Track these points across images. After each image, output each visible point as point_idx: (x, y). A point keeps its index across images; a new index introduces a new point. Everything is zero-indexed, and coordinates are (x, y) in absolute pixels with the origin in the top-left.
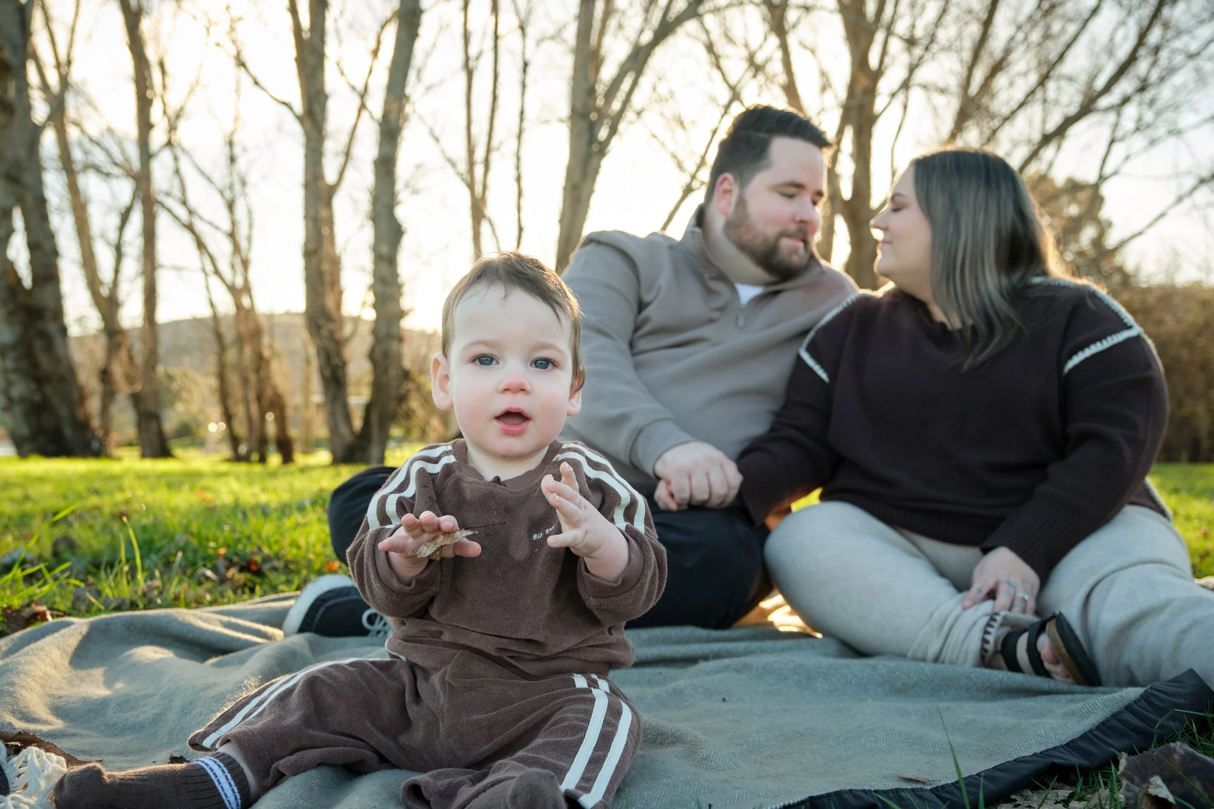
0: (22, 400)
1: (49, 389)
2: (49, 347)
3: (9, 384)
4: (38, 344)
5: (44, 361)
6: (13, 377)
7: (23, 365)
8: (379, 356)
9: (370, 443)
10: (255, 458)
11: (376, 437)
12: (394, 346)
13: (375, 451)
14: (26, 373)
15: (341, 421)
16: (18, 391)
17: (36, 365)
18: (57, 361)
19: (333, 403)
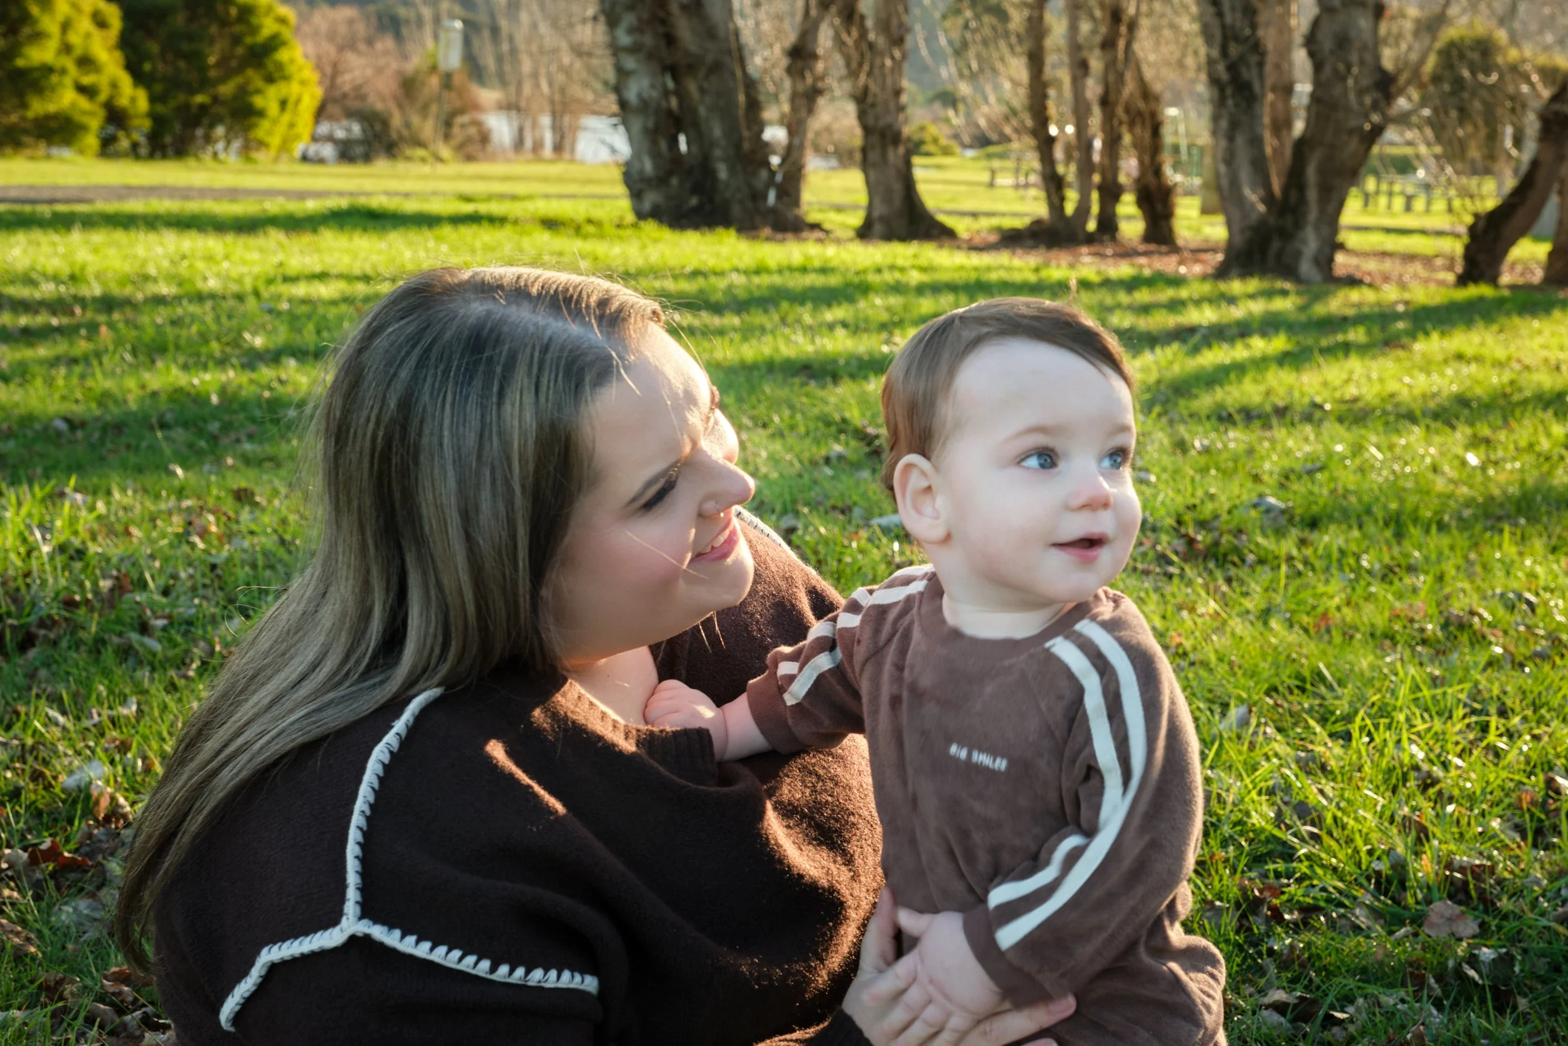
0: (644, 105)
1: (691, 87)
2: (696, 7)
3: (622, 73)
5: (685, 30)
6: (630, 63)
7: (648, 40)
8: (1327, 43)
9: (1299, 225)
10: (1092, 226)
11: (1313, 214)
12: (1364, 22)
13: (1310, 242)
14: (651, 56)
15: (1245, 174)
16: (638, 87)
17: (670, 40)
18: (710, 33)
19: (1231, 138)
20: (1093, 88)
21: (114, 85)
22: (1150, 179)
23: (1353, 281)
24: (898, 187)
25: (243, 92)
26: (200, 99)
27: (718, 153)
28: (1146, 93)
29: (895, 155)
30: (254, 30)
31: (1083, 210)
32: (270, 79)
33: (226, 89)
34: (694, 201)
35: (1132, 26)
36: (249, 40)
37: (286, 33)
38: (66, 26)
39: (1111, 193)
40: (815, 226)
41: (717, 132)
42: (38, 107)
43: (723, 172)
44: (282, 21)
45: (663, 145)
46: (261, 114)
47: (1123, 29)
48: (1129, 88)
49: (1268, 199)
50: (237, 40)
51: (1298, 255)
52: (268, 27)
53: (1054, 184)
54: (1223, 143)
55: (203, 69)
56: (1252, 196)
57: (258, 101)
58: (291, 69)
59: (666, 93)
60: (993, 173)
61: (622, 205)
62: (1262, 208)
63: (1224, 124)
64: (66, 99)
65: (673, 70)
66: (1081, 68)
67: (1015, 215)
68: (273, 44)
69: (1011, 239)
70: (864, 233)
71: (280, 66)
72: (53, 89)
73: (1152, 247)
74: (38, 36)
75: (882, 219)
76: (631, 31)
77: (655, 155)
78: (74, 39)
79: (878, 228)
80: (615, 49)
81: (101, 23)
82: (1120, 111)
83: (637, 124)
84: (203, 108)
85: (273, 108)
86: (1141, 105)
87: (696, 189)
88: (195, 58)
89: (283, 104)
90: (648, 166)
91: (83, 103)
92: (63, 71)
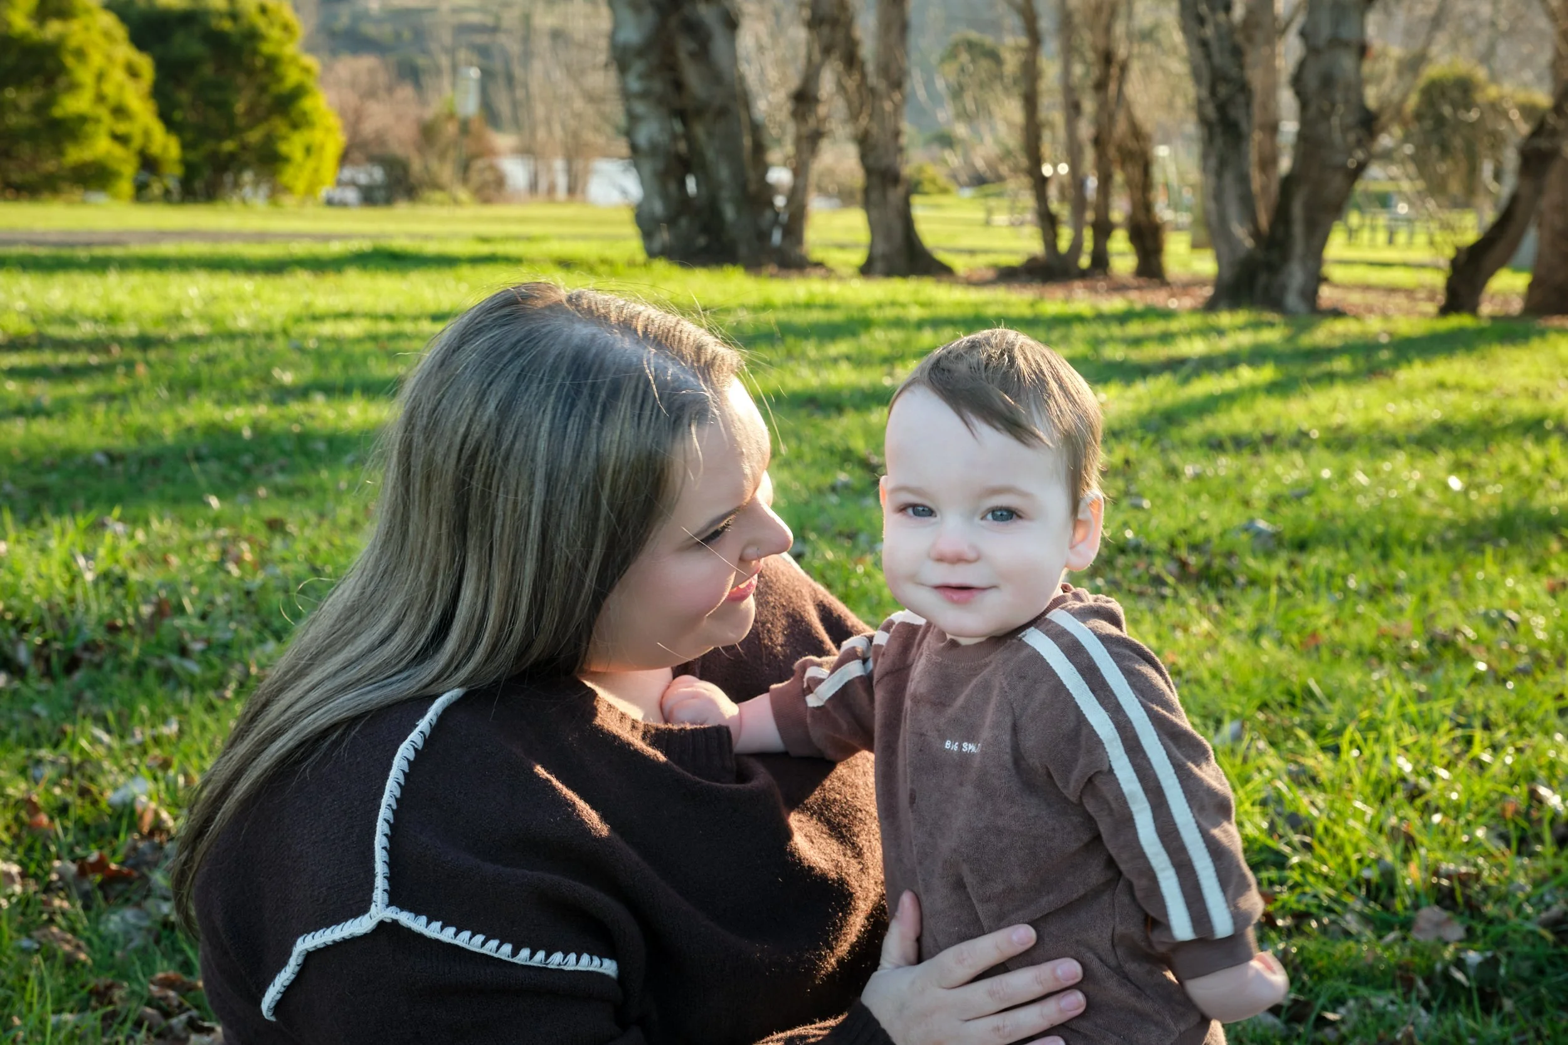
0: (654, 150)
1: (699, 131)
2: (703, 54)
3: (633, 118)
4: (684, 46)
5: (693, 76)
6: (640, 108)
7: (658, 86)
8: (1312, 82)
9: (1285, 257)
10: (1085, 262)
11: (1299, 246)
12: (1347, 61)
13: (1296, 276)
14: (660, 101)
15: (1233, 210)
16: (647, 132)
17: (678, 85)
18: (716, 77)
19: (1219, 174)
20: (1085, 130)
21: (147, 134)
22: (1141, 217)
23: (1337, 313)
24: (898, 227)
25: (270, 140)
26: (229, 146)
27: (725, 194)
28: (1137, 132)
29: (895, 195)
30: (280, 79)
31: (1076, 246)
32: (295, 126)
33: (254, 136)
34: (702, 241)
35: (1124, 68)
36: (275, 89)
37: (310, 82)
38: (100, 77)
39: (1103, 230)
40: (819, 265)
41: (724, 173)
42: (75, 155)
43: (729, 212)
44: (306, 70)
45: (673, 187)
46: (285, 160)
47: (1115, 71)
48: (1121, 128)
49: (1256, 234)
50: (263, 89)
51: (1283, 289)
52: (292, 77)
53: (1048, 222)
54: (1212, 181)
55: (230, 117)
56: (1241, 232)
57: (284, 148)
58: (315, 117)
59: (674, 137)
60: (990, 211)
61: (633, 245)
62: (1249, 243)
63: (1213, 162)
64: (100, 147)
65: (682, 114)
66: (1074, 109)
67: (1011, 252)
68: (298, 93)
69: (1007, 275)
70: (867, 270)
71: (304, 114)
72: (88, 137)
73: (1142, 281)
74: (73, 87)
75: (885, 257)
76: (641, 77)
77: (665, 196)
78: (109, 89)
79: (879, 265)
80: (626, 95)
81: (133, 72)
82: (1112, 152)
83: (648, 166)
84: (232, 156)
85: (297, 154)
86: (1132, 144)
87: (705, 229)
88: (223, 107)
89: (308, 150)
90: (658, 207)
91: (118, 151)
92: (97, 121)
